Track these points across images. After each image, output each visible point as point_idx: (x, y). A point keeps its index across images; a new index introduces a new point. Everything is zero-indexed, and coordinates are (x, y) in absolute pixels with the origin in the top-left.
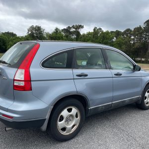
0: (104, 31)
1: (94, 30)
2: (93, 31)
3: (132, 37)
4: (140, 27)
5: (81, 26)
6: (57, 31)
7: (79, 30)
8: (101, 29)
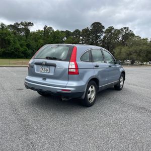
0: (55, 30)
1: (45, 28)
2: (43, 30)
3: (81, 38)
4: (88, 29)
5: (30, 23)
6: (3, 27)
7: (29, 27)
8: (51, 28)
